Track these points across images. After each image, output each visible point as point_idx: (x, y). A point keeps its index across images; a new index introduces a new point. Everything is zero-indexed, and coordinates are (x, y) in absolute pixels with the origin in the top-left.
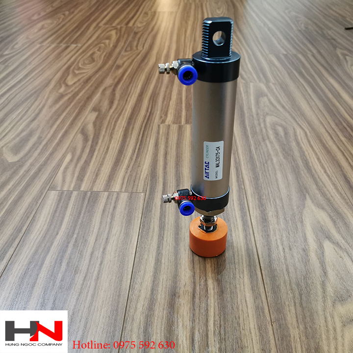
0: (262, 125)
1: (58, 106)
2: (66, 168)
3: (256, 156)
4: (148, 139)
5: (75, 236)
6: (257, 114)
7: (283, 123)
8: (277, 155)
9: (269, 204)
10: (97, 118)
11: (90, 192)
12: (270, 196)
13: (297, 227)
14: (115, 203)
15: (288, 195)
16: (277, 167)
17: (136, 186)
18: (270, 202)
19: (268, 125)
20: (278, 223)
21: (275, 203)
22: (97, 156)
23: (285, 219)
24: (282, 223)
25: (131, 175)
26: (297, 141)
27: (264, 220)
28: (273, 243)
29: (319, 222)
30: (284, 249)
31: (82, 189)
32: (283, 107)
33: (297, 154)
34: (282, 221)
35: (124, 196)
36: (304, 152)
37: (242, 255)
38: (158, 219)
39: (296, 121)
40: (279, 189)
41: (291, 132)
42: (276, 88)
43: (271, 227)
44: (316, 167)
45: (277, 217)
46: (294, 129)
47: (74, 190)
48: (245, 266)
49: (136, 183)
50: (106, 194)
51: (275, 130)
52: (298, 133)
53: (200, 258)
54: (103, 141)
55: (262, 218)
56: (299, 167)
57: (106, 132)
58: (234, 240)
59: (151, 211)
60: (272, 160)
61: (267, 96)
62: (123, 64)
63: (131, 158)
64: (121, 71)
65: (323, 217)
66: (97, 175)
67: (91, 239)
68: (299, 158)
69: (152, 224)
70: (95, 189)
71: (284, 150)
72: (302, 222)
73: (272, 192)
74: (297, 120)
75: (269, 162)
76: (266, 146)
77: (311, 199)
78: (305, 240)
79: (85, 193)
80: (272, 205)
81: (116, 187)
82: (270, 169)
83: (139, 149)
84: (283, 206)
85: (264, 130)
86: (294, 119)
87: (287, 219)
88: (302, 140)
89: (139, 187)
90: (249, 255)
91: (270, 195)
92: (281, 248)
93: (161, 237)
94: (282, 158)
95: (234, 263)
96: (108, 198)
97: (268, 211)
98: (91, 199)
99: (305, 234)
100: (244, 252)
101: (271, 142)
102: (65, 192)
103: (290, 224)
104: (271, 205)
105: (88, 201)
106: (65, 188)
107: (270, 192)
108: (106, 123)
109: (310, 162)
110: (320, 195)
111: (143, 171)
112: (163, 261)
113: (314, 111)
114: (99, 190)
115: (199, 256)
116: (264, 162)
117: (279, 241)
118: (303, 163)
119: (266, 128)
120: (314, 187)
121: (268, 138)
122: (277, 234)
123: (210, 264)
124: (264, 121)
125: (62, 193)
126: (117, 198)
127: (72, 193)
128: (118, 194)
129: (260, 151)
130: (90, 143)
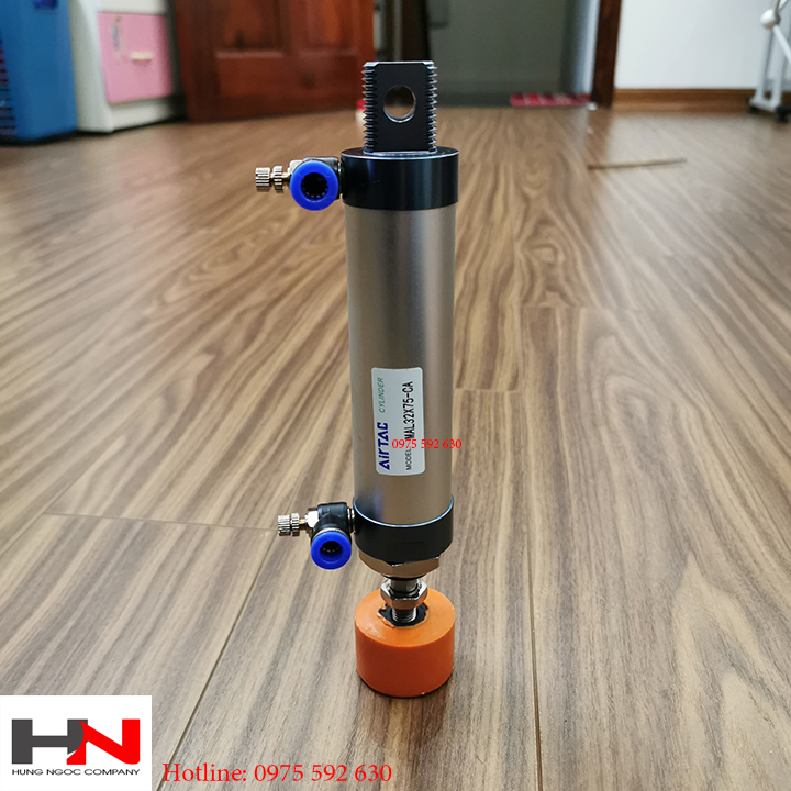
0: (596, 395)
1: (129, 340)
2: (104, 467)
3: (569, 461)
4: (315, 414)
5: (71, 623)
6: (588, 371)
7: (648, 391)
8: (623, 458)
9: (586, 572)
10: (209, 367)
11: (140, 524)
12: (593, 553)
13: (654, 635)
14: (197, 549)
15: (640, 554)
16: (619, 486)
17: (256, 515)
18: (589, 567)
19: (610, 393)
20: (604, 621)
21: (601, 571)
22: (184, 445)
23: (624, 611)
24: (613, 621)
25: (251, 490)
26: (677, 431)
27: (567, 609)
28: (583, 671)
29: (715, 625)
30: (610, 688)
31: (126, 514)
32: (653, 359)
33: (673, 459)
34: (614, 616)
35: (222, 536)
36: (691, 457)
37: (493, 696)
38: (293, 594)
39: (681, 389)
40: (617, 538)
41: (665, 412)
42: (640, 321)
43: (583, 629)
44: (720, 491)
45: (604, 605)
46: (673, 405)
47: (105, 516)
48: (496, 725)
49: (261, 506)
50: (180, 528)
51: (626, 405)
52: (683, 415)
53: (379, 700)
54: (207, 414)
55: (563, 604)
56: (676, 489)
57: (220, 396)
58: (478, 657)
59: (278, 574)
60: (608, 470)
61: (616, 334)
62: (299, 265)
63: (263, 453)
64: (289, 278)
65: (729, 614)
66: (171, 486)
67: (109, 635)
68: (679, 470)
69: (274, 604)
70: (156, 516)
71: (643, 449)
72: (669, 622)
73: (597, 543)
74: (684, 386)
75: (601, 475)
76: (600, 439)
77: (701, 567)
78: (674, 667)
79: (130, 524)
80: (594, 574)
81: (209, 515)
82: (600, 491)
83: (288, 433)
84: (622, 578)
85: (599, 405)
86: (676, 383)
87: (630, 612)
88: (690, 429)
89: (264, 517)
90: (512, 698)
91: (593, 551)
92: (602, 685)
93: (288, 637)
94: (635, 467)
95: (468, 717)
96: (182, 537)
97: (580, 589)
98: (139, 539)
99: (674, 653)
100: (498, 690)
101: (612, 432)
102: (82, 521)
103: (637, 625)
104: (590, 574)
105: (131, 544)
106: (86, 512)
107: (592, 544)
108: (226, 376)
109: (706, 480)
110: (724, 559)
111: (285, 481)
112: (278, 699)
113: (727, 370)
114: (164, 519)
115: (376, 692)
116: (589, 473)
117: (599, 667)
118: (686, 479)
119: (604, 400)
120: (711, 537)
121: (607, 422)
122: (597, 647)
123: (401, 715)
124: (603, 387)
125: (75, 521)
126: (204, 539)
127: (97, 521)
128: (209, 529)
129: (582, 451)
130: (176, 416)
